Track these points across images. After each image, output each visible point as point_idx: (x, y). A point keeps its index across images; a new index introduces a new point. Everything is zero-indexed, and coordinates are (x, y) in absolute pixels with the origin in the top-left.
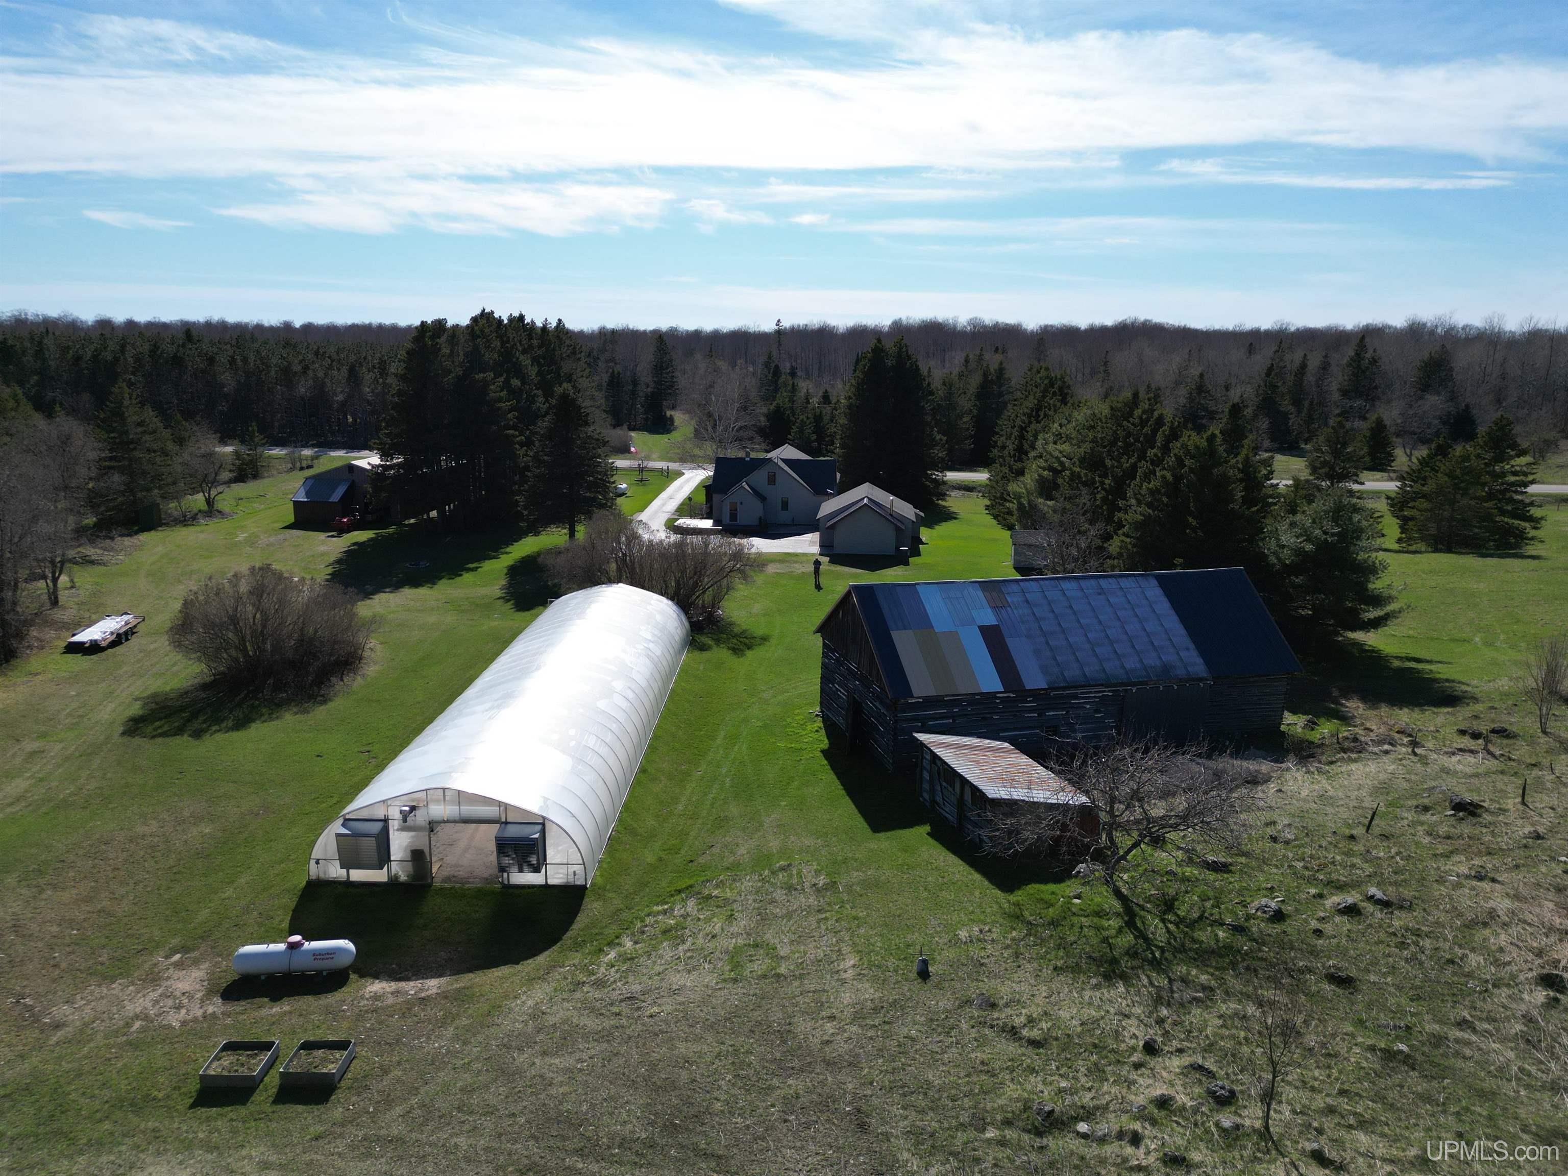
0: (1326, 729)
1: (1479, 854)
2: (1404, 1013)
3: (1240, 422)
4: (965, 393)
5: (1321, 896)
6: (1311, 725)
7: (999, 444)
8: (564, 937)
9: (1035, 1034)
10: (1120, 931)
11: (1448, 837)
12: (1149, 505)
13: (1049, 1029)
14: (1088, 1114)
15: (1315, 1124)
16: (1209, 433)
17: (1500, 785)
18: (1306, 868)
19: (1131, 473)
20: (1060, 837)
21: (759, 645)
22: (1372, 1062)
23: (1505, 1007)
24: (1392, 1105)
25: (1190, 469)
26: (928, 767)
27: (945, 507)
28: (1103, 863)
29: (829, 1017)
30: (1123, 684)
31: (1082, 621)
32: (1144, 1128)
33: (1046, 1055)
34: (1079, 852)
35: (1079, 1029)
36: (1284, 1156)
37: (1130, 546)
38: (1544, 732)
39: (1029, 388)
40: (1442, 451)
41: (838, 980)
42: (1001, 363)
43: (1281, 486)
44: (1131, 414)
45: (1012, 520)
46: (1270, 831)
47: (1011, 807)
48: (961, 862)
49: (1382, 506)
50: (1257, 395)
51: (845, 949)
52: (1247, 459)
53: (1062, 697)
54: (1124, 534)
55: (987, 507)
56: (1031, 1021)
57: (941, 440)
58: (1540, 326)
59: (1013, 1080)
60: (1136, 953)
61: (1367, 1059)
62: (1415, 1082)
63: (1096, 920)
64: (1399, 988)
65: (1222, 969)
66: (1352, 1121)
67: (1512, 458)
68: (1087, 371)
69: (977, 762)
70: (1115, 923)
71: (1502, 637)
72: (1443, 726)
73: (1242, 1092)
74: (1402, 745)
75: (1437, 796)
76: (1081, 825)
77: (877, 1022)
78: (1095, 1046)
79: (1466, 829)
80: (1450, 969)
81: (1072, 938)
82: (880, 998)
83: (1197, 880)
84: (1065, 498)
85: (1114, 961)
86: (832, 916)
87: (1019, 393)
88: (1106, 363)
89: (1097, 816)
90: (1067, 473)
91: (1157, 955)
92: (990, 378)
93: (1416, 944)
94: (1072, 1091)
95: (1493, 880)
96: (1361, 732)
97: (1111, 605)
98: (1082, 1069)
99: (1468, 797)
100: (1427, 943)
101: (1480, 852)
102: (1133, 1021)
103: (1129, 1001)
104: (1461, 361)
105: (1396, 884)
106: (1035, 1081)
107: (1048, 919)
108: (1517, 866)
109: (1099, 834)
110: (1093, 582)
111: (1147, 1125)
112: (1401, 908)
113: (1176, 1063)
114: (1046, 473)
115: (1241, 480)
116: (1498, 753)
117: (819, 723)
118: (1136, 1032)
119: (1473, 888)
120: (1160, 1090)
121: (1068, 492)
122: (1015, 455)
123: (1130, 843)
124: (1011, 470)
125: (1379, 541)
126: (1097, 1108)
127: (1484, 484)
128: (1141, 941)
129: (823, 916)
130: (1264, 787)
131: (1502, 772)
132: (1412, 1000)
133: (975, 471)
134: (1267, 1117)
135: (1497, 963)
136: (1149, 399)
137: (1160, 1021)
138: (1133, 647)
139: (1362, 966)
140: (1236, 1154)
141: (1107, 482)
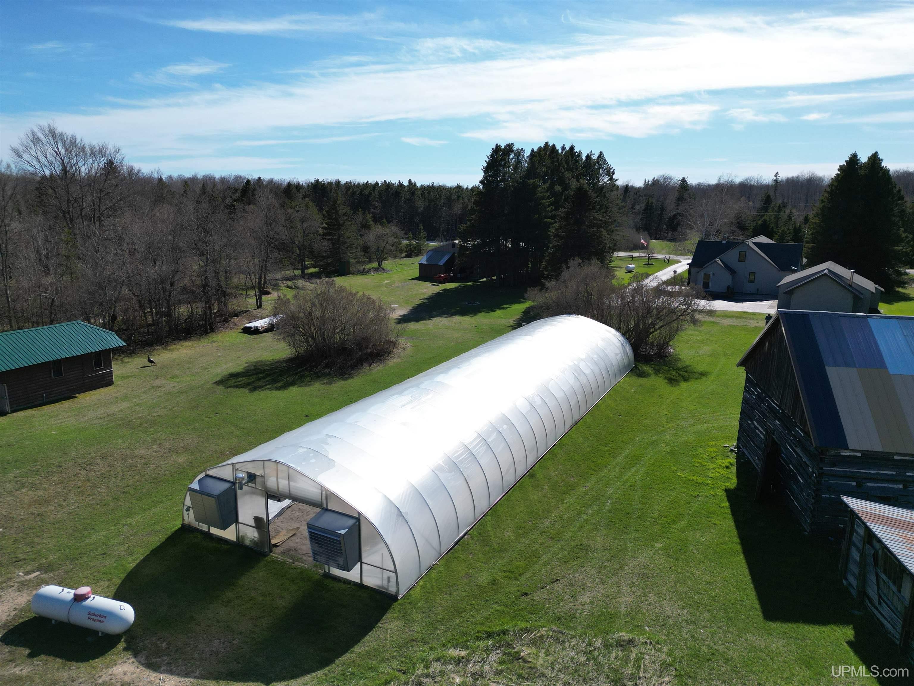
8: (337, 661)
21: (696, 379)
26: (860, 546)
117: (732, 459)
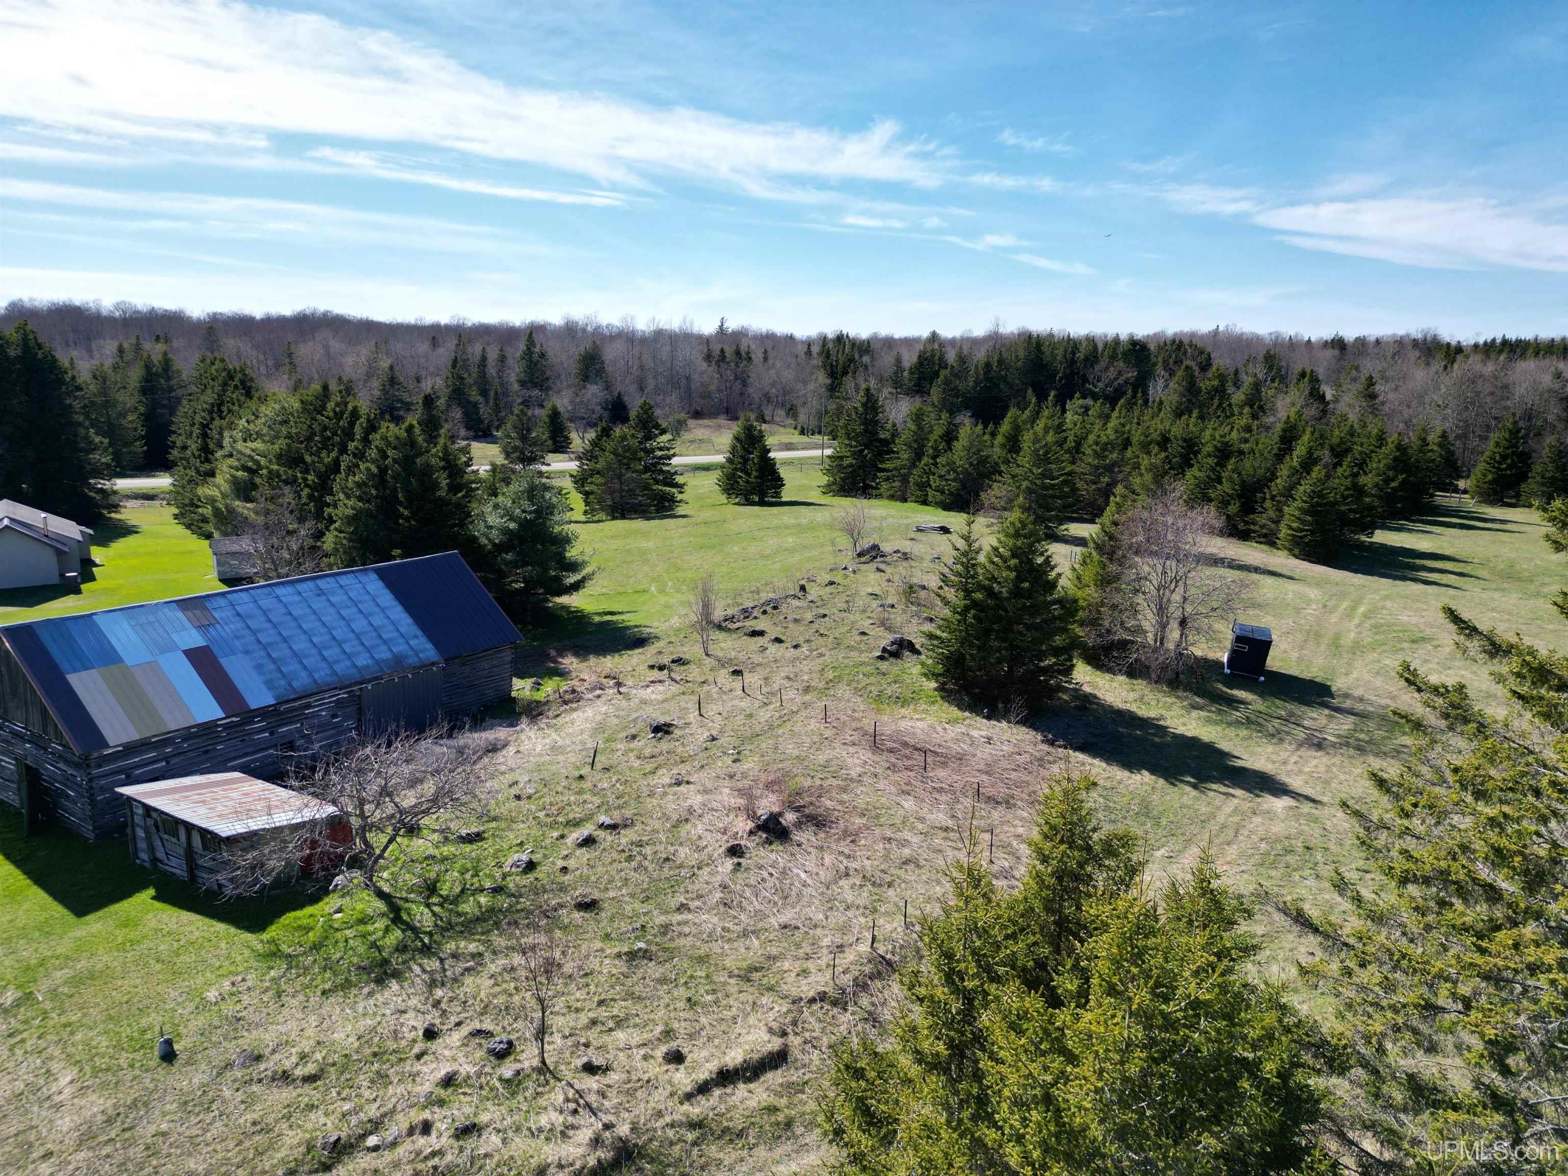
0: (550, 687)
1: (676, 764)
2: (638, 915)
3: (434, 412)
4: (125, 388)
5: (562, 837)
6: (537, 686)
7: (179, 444)
9: (310, 1068)
10: (387, 930)
11: (653, 757)
12: (360, 499)
13: (324, 1058)
14: (376, 1125)
15: (583, 1040)
16: (407, 424)
17: (683, 704)
18: (548, 815)
19: (335, 467)
20: (310, 856)
22: (621, 966)
23: (707, 883)
24: (639, 998)
25: (394, 459)
26: (142, 823)
27: (120, 520)
28: (360, 868)
29: (44, 1156)
30: (357, 683)
31: (304, 626)
32: (433, 1113)
33: (325, 1084)
34: (334, 864)
35: (356, 1045)
36: (560, 1080)
37: (345, 542)
38: (707, 655)
39: (204, 381)
40: (606, 433)
41: (51, 1107)
42: (165, 354)
43: (481, 471)
44: (324, 407)
45: (210, 528)
46: (514, 791)
47: (251, 839)
48: (198, 917)
49: (567, 484)
50: (447, 386)
51: (55, 1066)
52: (445, 448)
53: (294, 709)
54: (336, 529)
55: (176, 517)
56: (303, 1057)
57: (102, 443)
58: (661, 326)
59: (291, 1126)
60: (405, 946)
61: (615, 966)
62: (653, 970)
63: (361, 928)
64: (632, 896)
65: (487, 932)
66: (611, 1024)
67: (656, 436)
68: (270, 363)
69: (204, 802)
70: (381, 924)
71: (670, 584)
72: (638, 665)
73: (518, 1038)
74: (609, 687)
75: (640, 725)
76: (332, 837)
77: (113, 1134)
78: (375, 1054)
79: (664, 745)
80: (667, 865)
81: (338, 955)
82: (114, 1105)
83: (455, 856)
84: (266, 499)
85: (385, 962)
86: (31, 1034)
87: (194, 387)
88: (290, 355)
89: (348, 822)
90: (265, 472)
91: (426, 940)
92: (154, 370)
93: (640, 853)
94: (356, 1111)
95: (688, 783)
96: (577, 684)
97: (333, 605)
98: (364, 1083)
99: (662, 720)
100: (648, 850)
101: (676, 762)
102: (411, 1014)
103: (404, 996)
104: (610, 354)
105: (620, 807)
106: (318, 1117)
107: (307, 946)
108: (702, 767)
109: (353, 840)
110: (310, 584)
111: (436, 1109)
112: (626, 826)
113: (456, 1038)
114: (240, 473)
115: (444, 468)
116: (678, 678)
118: (415, 1024)
119: (675, 794)
120: (443, 1070)
121: (268, 492)
122: (200, 456)
123: (385, 840)
124: (198, 472)
125: (569, 514)
126: (384, 1115)
127: (640, 460)
128: (409, 933)
129: (19, 1038)
130: (504, 752)
131: (683, 693)
132: (643, 902)
133: (154, 476)
134: (543, 1051)
135: (699, 849)
136: (340, 392)
137: (437, 1004)
138: (362, 644)
139: (602, 887)
140: (520, 1098)
141: (310, 477)
